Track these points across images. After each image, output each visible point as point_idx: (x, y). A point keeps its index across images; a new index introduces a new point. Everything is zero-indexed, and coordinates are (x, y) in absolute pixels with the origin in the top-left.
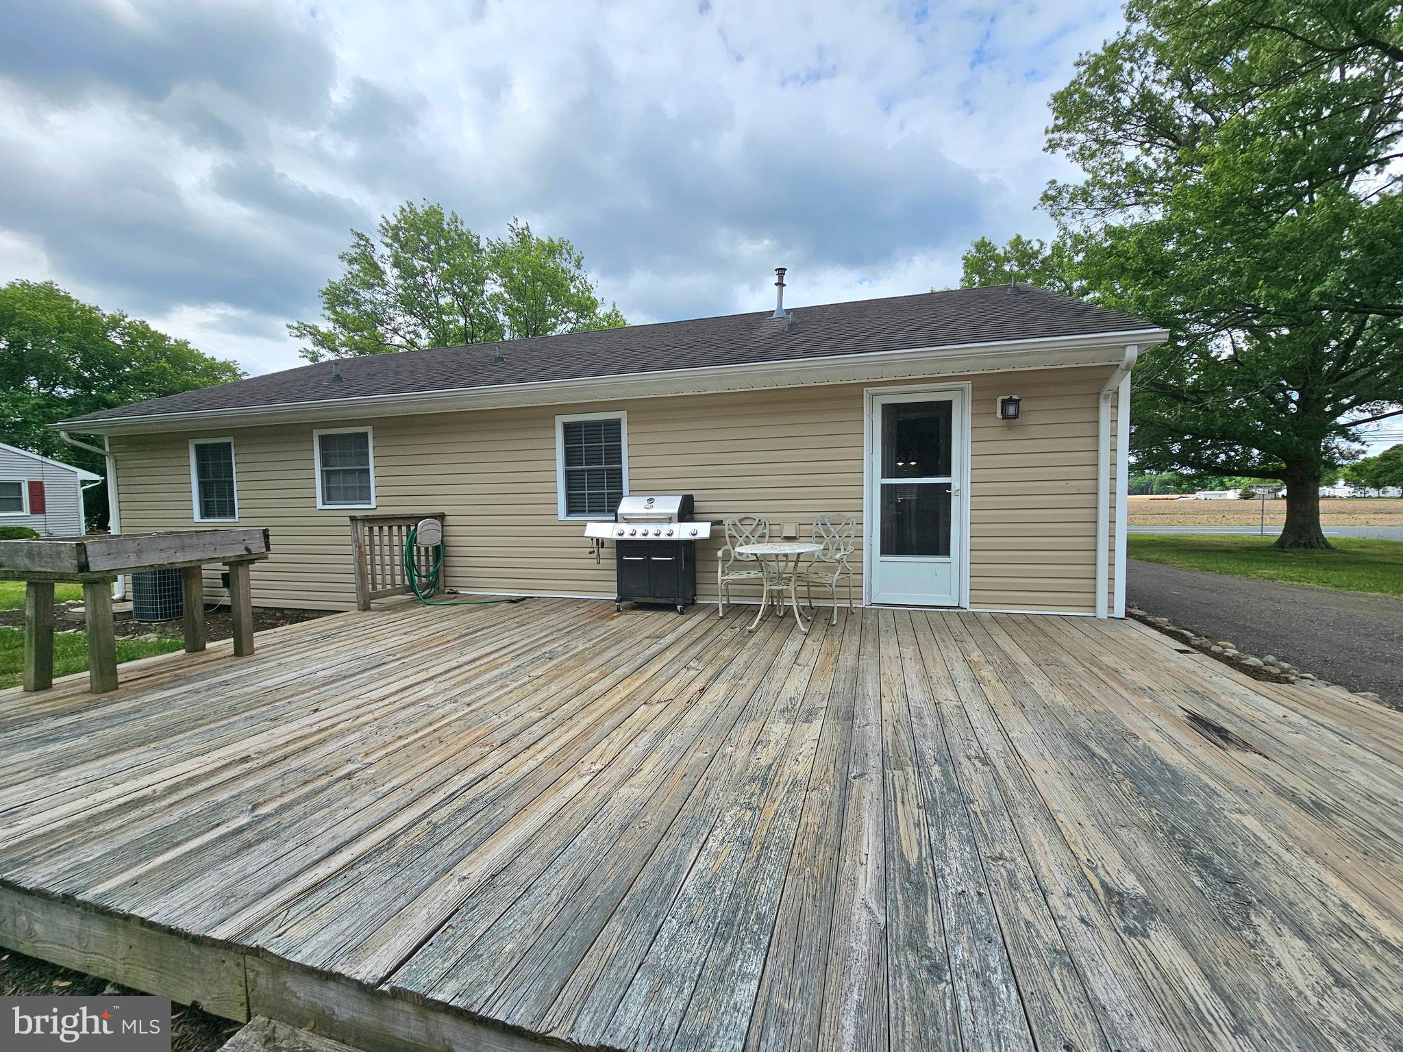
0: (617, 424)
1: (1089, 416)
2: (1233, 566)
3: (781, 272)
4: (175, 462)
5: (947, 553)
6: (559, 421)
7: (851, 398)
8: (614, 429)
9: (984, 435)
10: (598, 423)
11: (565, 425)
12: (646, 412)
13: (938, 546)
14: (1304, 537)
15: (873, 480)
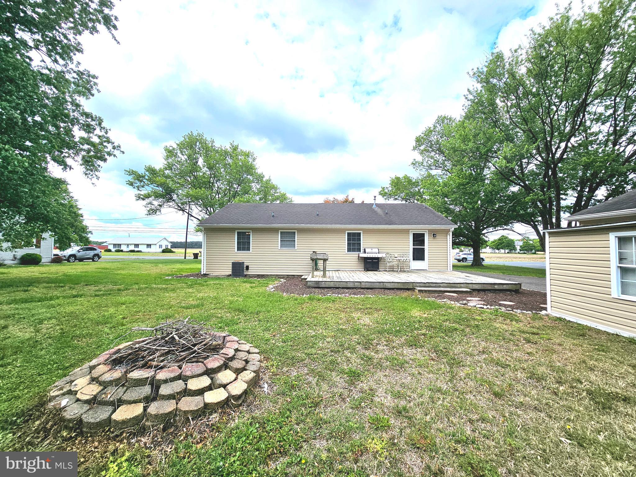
0: (360, 233)
1: (446, 237)
2: (463, 269)
3: (375, 197)
4: (231, 236)
5: (424, 260)
6: (347, 232)
7: (407, 231)
8: (359, 234)
9: (430, 239)
10: (355, 233)
11: (348, 233)
12: (366, 231)
13: (423, 259)
14: (477, 263)
15: (411, 247)
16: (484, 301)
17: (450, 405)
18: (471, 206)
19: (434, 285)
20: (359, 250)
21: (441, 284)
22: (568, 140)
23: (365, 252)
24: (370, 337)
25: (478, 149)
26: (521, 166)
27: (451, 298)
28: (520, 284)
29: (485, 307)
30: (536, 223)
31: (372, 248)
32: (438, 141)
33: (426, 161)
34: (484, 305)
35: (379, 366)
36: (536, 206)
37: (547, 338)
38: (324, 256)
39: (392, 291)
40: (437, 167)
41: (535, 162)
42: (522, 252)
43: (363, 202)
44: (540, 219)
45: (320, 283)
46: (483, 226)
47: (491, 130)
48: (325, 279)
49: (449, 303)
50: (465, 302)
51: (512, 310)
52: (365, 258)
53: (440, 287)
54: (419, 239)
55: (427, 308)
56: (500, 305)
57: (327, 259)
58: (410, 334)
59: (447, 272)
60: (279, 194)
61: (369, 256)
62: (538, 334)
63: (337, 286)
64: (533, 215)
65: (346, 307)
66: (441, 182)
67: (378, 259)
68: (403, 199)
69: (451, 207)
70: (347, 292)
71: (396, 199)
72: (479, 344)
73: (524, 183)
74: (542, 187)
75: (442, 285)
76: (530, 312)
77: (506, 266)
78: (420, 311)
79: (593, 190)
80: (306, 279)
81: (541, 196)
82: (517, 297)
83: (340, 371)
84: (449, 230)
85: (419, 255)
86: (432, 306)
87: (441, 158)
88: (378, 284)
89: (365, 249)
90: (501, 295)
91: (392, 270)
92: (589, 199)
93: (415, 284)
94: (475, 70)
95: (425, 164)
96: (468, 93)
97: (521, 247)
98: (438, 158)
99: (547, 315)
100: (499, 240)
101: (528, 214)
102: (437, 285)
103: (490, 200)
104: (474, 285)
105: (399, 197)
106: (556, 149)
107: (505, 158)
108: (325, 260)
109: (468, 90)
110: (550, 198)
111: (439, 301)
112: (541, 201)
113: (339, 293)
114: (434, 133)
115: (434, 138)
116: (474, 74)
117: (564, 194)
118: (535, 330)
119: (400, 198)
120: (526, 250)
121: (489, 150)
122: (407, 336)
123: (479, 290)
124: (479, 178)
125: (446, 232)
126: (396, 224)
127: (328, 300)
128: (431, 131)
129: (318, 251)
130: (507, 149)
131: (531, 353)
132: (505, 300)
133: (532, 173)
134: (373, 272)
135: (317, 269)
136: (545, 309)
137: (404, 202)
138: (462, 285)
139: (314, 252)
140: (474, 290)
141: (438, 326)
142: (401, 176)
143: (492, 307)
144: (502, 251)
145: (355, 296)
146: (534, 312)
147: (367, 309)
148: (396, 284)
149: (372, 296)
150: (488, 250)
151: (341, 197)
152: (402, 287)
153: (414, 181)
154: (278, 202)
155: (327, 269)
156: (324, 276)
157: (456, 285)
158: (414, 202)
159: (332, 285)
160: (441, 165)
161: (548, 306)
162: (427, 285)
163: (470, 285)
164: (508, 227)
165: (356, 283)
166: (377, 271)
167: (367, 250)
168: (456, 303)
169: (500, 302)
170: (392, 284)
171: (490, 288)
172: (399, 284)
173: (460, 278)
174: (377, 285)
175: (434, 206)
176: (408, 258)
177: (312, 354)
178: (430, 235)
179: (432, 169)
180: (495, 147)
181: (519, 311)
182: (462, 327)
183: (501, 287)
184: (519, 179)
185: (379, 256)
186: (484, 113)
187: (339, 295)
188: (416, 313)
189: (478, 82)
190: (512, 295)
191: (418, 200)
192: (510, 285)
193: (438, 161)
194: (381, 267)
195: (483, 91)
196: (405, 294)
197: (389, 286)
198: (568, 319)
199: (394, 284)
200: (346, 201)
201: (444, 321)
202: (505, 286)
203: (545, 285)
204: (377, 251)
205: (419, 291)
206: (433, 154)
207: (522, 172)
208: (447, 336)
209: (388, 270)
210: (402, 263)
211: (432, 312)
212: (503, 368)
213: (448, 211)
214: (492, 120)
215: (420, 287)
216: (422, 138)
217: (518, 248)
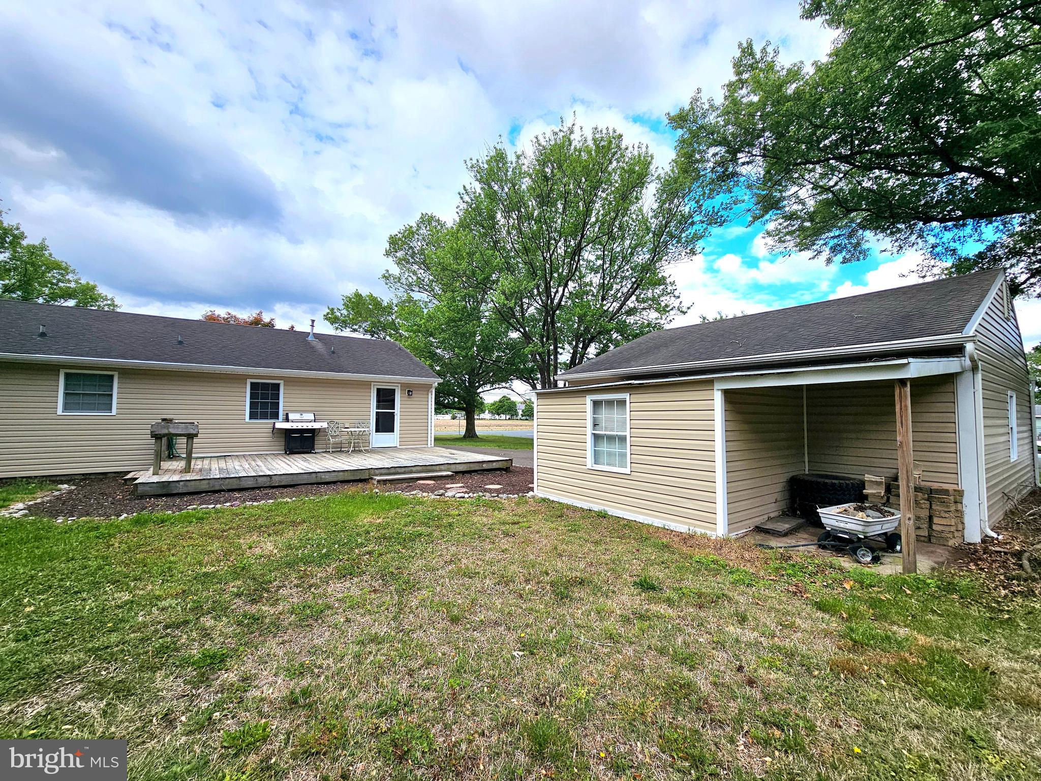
0: (278, 385)
1: (426, 396)
2: (452, 443)
3: (313, 322)
5: (393, 431)
6: (249, 381)
7: (367, 385)
8: (277, 387)
9: (403, 399)
10: (268, 384)
11: (252, 384)
12: (292, 382)
13: (391, 429)
14: (470, 434)
15: (373, 410)
16: (467, 487)
17: (384, 658)
18: (463, 353)
19: (403, 470)
20: (276, 416)
21: (412, 468)
22: (566, 285)
23: (287, 419)
24: (267, 578)
25: (474, 273)
26: (522, 306)
27: (423, 489)
28: (511, 460)
29: (466, 496)
30: (535, 382)
31: (301, 412)
32: (422, 250)
33: (406, 276)
34: (466, 492)
35: (276, 627)
36: (535, 360)
37: (527, 526)
38: (187, 428)
39: (333, 487)
40: (422, 289)
41: (536, 304)
42: (524, 418)
43: (293, 327)
44: (539, 376)
45: (173, 485)
46: (479, 382)
47: (491, 252)
48: (188, 477)
49: (420, 496)
50: (442, 491)
51: (498, 496)
52: (287, 430)
53: (411, 472)
54: (386, 398)
55: (384, 509)
56: (486, 490)
57: (196, 435)
58: (346, 557)
59: (426, 449)
60: (73, 285)
61: (295, 427)
62: (518, 523)
63: (217, 488)
64: (532, 370)
65: (227, 527)
66: (425, 313)
67: (313, 431)
68: (366, 331)
69: (438, 351)
70: (237, 498)
71: (355, 330)
72: (448, 550)
73: (524, 329)
74: (542, 337)
75: (414, 469)
76: (516, 496)
77: (506, 437)
78: (372, 514)
79: (585, 347)
80: (137, 479)
81: (539, 348)
82: (505, 477)
83: (178, 663)
84: (430, 386)
85: (385, 424)
86: (393, 504)
87: (427, 277)
88: (306, 476)
89: (287, 415)
90: (490, 476)
91: (339, 450)
92: (582, 357)
93: (372, 472)
94: (474, 161)
95: (403, 280)
96: (464, 192)
97: (523, 411)
98: (424, 275)
99: (533, 497)
100: (500, 401)
101: (527, 369)
102: (407, 469)
103: (486, 348)
104: (457, 466)
105: (360, 327)
106: (555, 294)
107: (504, 293)
108: (191, 437)
109: (464, 187)
110: (549, 351)
111: (406, 495)
112: (540, 355)
113: (217, 502)
114: (417, 236)
115: (417, 245)
116: (472, 167)
117: (561, 348)
118: (516, 519)
119: (361, 330)
120: (528, 415)
121: (488, 278)
122: (340, 561)
123: (464, 473)
124: (474, 315)
125: (427, 388)
126: (348, 372)
127: (187, 520)
128: (413, 233)
129: (178, 419)
130: (506, 282)
131: (506, 549)
132: (492, 484)
133: (533, 318)
134: (303, 455)
135: (171, 457)
136: (532, 489)
137: (368, 337)
138: (442, 467)
139: (164, 420)
140: (457, 473)
141: (395, 535)
142: (364, 292)
143: (475, 495)
144: (503, 416)
145: (255, 504)
146: (520, 494)
147: (274, 525)
148: (341, 474)
149: (289, 500)
150: (487, 415)
151: (245, 315)
152: (352, 478)
153: (385, 304)
154: (71, 303)
155: (193, 455)
156: (187, 469)
157: (434, 468)
158: (384, 339)
159: (204, 486)
160: (427, 287)
161: (535, 485)
162: (393, 471)
163: (453, 466)
164: (507, 385)
165: (260, 479)
166: (311, 453)
167: (291, 416)
168: (430, 494)
169: (487, 487)
170: (333, 474)
171: (477, 468)
172: (346, 473)
173: (442, 456)
174: (306, 479)
175: (415, 349)
176: (366, 429)
177: (107, 648)
178: (403, 392)
179: (414, 291)
180: (494, 275)
181: (505, 496)
182: (430, 530)
183: (490, 466)
184: (519, 323)
185: (316, 426)
186: (483, 227)
187: (218, 506)
188: (365, 518)
189: (477, 180)
190: (501, 476)
191: (390, 336)
192: (500, 463)
193: (423, 281)
194: (319, 445)
195: (483, 196)
196: (352, 489)
197: (328, 478)
198: (551, 499)
199: (336, 474)
200: (257, 322)
201: (405, 526)
202: (494, 464)
203: (532, 459)
204: (311, 417)
205: (379, 481)
206: (415, 267)
207: (523, 315)
208: (405, 547)
209: (331, 450)
210: (357, 437)
211: (392, 513)
212: (470, 578)
213: (433, 356)
214: (492, 238)
215: (381, 475)
216: (400, 239)
217: (520, 412)
